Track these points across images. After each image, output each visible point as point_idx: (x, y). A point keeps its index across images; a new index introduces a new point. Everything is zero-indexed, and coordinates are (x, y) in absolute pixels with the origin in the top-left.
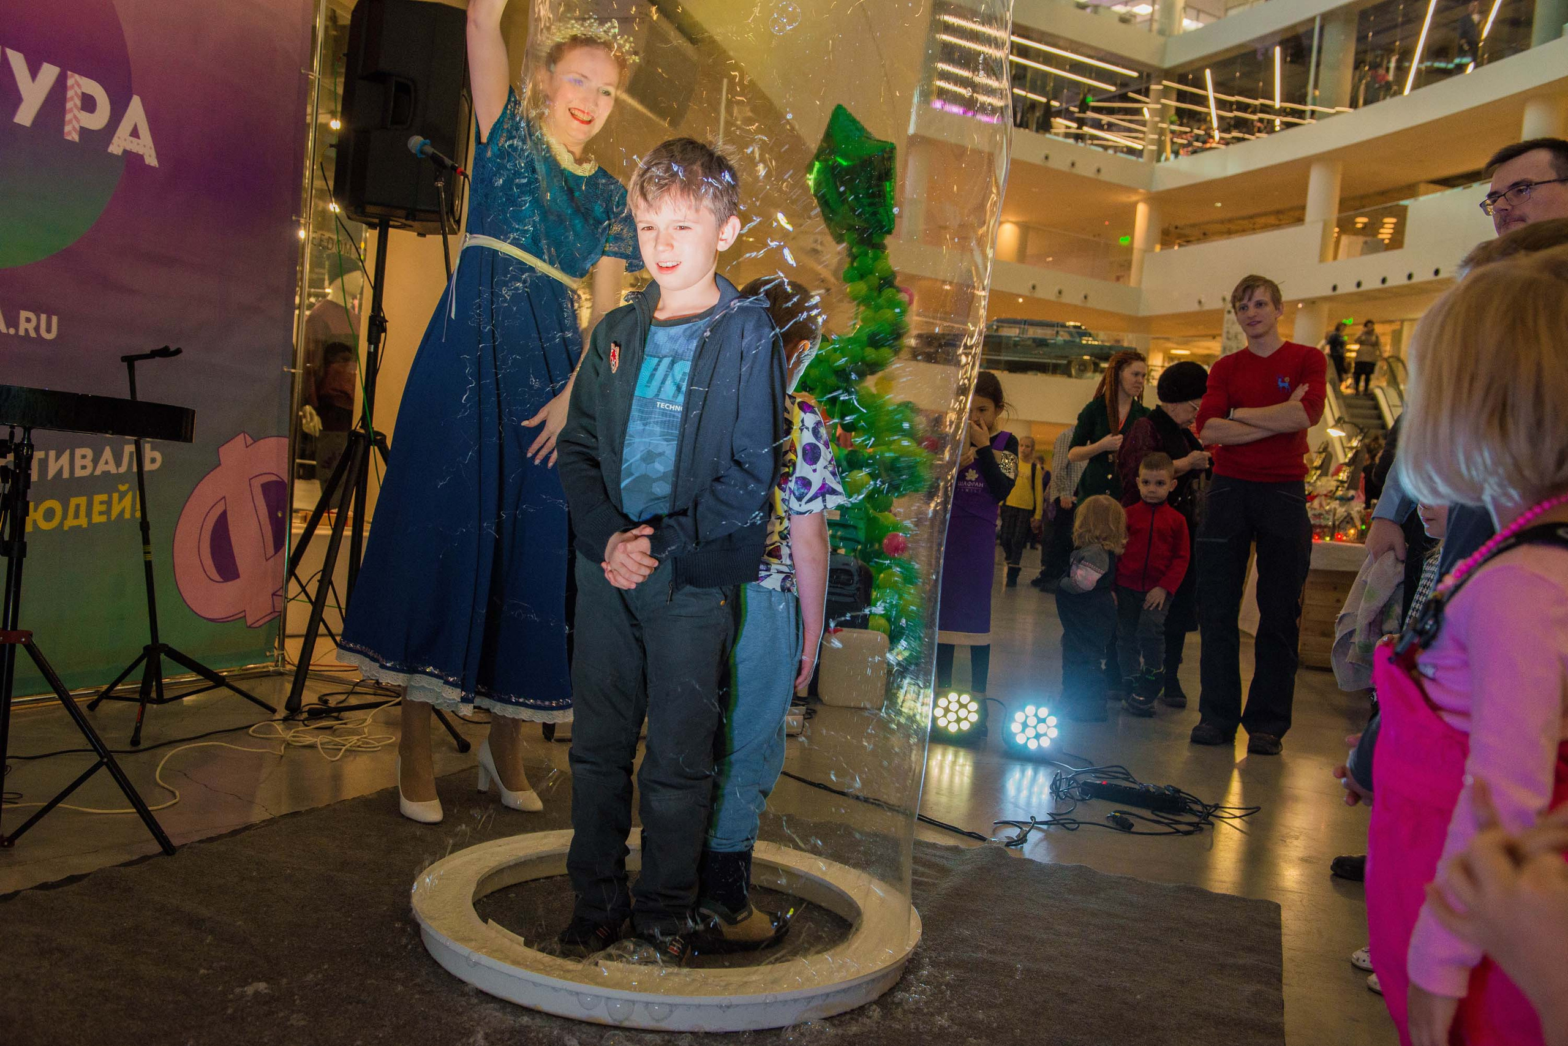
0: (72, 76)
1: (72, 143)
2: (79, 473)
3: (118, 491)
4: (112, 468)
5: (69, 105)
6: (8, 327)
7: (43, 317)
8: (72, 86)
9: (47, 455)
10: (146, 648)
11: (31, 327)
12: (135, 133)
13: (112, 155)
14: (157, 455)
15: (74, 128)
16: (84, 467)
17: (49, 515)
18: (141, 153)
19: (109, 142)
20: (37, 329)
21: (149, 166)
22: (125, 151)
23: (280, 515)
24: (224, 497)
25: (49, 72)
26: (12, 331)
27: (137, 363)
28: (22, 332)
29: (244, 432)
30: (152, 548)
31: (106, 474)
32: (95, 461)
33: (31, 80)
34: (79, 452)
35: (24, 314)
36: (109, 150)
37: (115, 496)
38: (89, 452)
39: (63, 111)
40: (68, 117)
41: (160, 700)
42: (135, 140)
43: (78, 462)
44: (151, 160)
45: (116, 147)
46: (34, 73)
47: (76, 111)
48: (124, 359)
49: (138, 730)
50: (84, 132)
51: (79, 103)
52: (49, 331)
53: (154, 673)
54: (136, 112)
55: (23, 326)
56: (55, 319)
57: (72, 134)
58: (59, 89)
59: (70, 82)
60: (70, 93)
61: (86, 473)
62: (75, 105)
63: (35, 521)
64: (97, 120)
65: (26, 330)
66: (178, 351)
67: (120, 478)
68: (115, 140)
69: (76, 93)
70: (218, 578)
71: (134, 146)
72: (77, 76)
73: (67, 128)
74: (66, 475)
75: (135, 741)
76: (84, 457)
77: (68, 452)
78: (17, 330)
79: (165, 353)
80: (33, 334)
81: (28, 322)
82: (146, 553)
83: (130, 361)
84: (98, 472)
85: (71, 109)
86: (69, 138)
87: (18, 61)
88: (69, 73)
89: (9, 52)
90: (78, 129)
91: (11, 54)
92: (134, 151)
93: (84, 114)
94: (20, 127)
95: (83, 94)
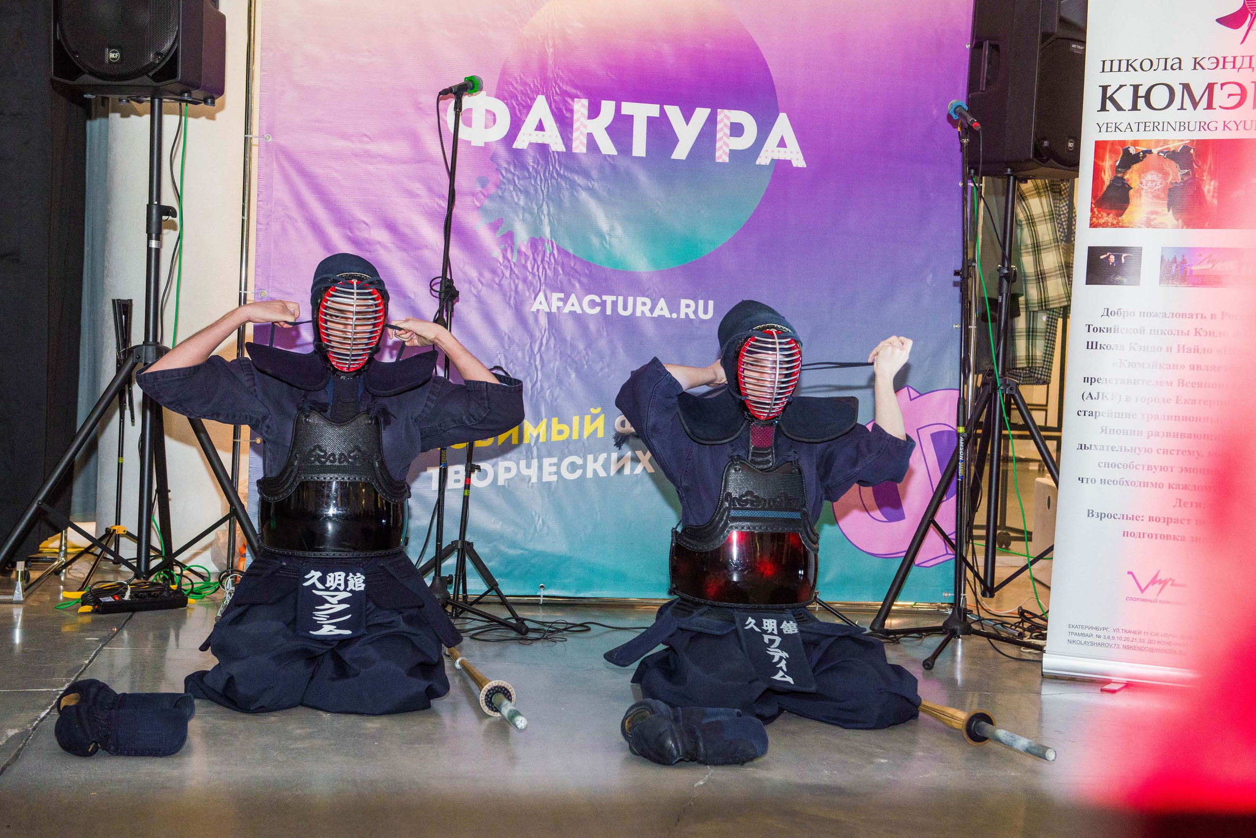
0: (721, 112)
1: (723, 164)
5: (718, 136)
6: (671, 312)
7: (701, 302)
8: (722, 120)
11: (690, 311)
12: (782, 145)
13: (760, 166)
18: (788, 158)
19: (757, 155)
20: (696, 312)
22: (773, 161)
25: (701, 114)
26: (675, 316)
28: (683, 316)
33: (685, 124)
35: (684, 302)
36: (757, 163)
39: (713, 141)
40: (718, 145)
42: (782, 149)
44: (799, 161)
45: (764, 159)
46: (687, 119)
47: (725, 139)
50: (733, 154)
51: (728, 132)
52: (706, 312)
54: (783, 126)
55: (684, 310)
56: (711, 304)
57: (722, 156)
59: (719, 118)
60: (719, 127)
62: (725, 134)
65: (687, 314)
68: (763, 153)
71: (782, 155)
72: (726, 111)
73: (718, 154)
78: (678, 313)
80: (693, 317)
81: (687, 308)
85: (721, 138)
86: (720, 161)
87: (674, 113)
88: (719, 110)
89: (666, 107)
90: (728, 152)
91: (668, 108)
92: (782, 158)
93: (732, 139)
94: (678, 162)
95: (732, 124)
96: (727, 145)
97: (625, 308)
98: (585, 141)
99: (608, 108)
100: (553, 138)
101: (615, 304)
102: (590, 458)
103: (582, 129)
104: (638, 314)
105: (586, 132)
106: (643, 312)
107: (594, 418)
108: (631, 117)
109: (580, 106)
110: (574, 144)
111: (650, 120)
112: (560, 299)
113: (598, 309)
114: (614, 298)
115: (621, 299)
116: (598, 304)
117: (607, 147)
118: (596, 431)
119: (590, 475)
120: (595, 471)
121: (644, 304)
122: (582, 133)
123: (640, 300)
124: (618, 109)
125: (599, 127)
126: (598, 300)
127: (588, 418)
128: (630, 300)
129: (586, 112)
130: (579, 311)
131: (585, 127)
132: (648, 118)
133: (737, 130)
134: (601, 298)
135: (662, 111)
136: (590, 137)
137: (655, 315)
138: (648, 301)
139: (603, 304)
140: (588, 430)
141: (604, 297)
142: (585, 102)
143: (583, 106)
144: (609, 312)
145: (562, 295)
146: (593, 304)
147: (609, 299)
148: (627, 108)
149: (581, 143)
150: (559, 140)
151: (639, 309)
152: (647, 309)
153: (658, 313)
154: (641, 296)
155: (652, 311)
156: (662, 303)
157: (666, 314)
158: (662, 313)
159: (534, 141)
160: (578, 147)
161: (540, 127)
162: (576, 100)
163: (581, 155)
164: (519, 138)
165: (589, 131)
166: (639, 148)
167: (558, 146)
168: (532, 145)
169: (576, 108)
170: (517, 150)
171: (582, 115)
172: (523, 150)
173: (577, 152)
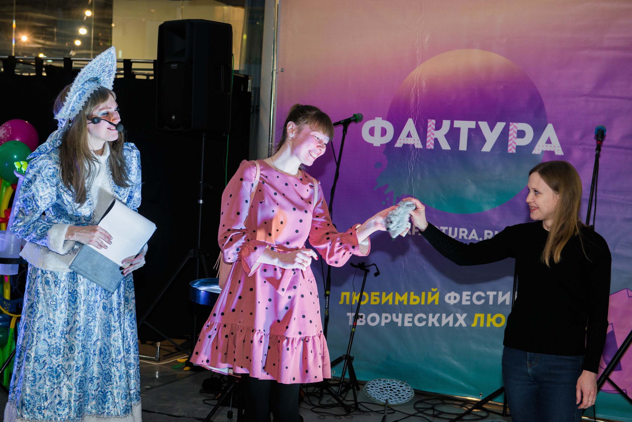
0: (512, 125)
1: (513, 154)
5: (510, 138)
6: (479, 237)
8: (512, 129)
9: (498, 293)
12: (549, 142)
13: (535, 154)
15: (513, 147)
17: (499, 320)
18: (552, 150)
19: (533, 148)
21: (558, 156)
22: (543, 151)
25: (500, 126)
29: (627, 289)
33: (490, 131)
35: (486, 232)
36: (533, 153)
39: (507, 141)
40: (510, 143)
42: (549, 145)
44: (559, 152)
45: (538, 150)
46: (492, 129)
47: (514, 140)
50: (518, 148)
51: (516, 135)
54: (550, 131)
57: (512, 149)
59: (511, 127)
62: (514, 137)
63: (491, 323)
68: (537, 147)
69: (514, 131)
71: (549, 148)
72: (515, 124)
73: (509, 148)
74: (508, 303)
78: (483, 237)
81: (488, 235)
85: (512, 139)
86: (511, 152)
87: (484, 126)
88: (511, 123)
89: (480, 123)
90: (515, 146)
92: (549, 150)
93: (518, 139)
94: (486, 153)
95: (518, 131)
96: (515, 143)
97: (453, 234)
98: (433, 142)
99: (446, 124)
100: (415, 141)
102: (431, 315)
103: (432, 136)
104: (460, 237)
105: (433, 137)
106: (463, 237)
107: (433, 294)
108: (459, 129)
109: (432, 123)
110: (428, 144)
111: (470, 130)
115: (450, 228)
117: (445, 146)
118: (434, 301)
119: (430, 325)
120: (433, 323)
121: (464, 232)
122: (432, 138)
123: (461, 230)
124: (452, 124)
125: (441, 134)
127: (430, 294)
128: (456, 229)
129: (434, 127)
131: (433, 134)
132: (469, 129)
133: (521, 134)
135: (477, 125)
136: (436, 140)
138: (466, 230)
140: (430, 300)
142: (434, 121)
148: (457, 124)
150: (419, 142)
151: (461, 235)
152: (465, 235)
153: (471, 237)
154: (462, 227)
155: (468, 236)
156: (474, 232)
157: (476, 238)
158: (474, 237)
159: (405, 143)
160: (429, 146)
161: (409, 135)
162: (429, 120)
163: (431, 150)
164: (398, 141)
165: (435, 137)
166: (463, 146)
167: (419, 145)
168: (404, 145)
169: (429, 124)
170: (397, 148)
171: (432, 128)
172: (400, 148)
173: (429, 148)
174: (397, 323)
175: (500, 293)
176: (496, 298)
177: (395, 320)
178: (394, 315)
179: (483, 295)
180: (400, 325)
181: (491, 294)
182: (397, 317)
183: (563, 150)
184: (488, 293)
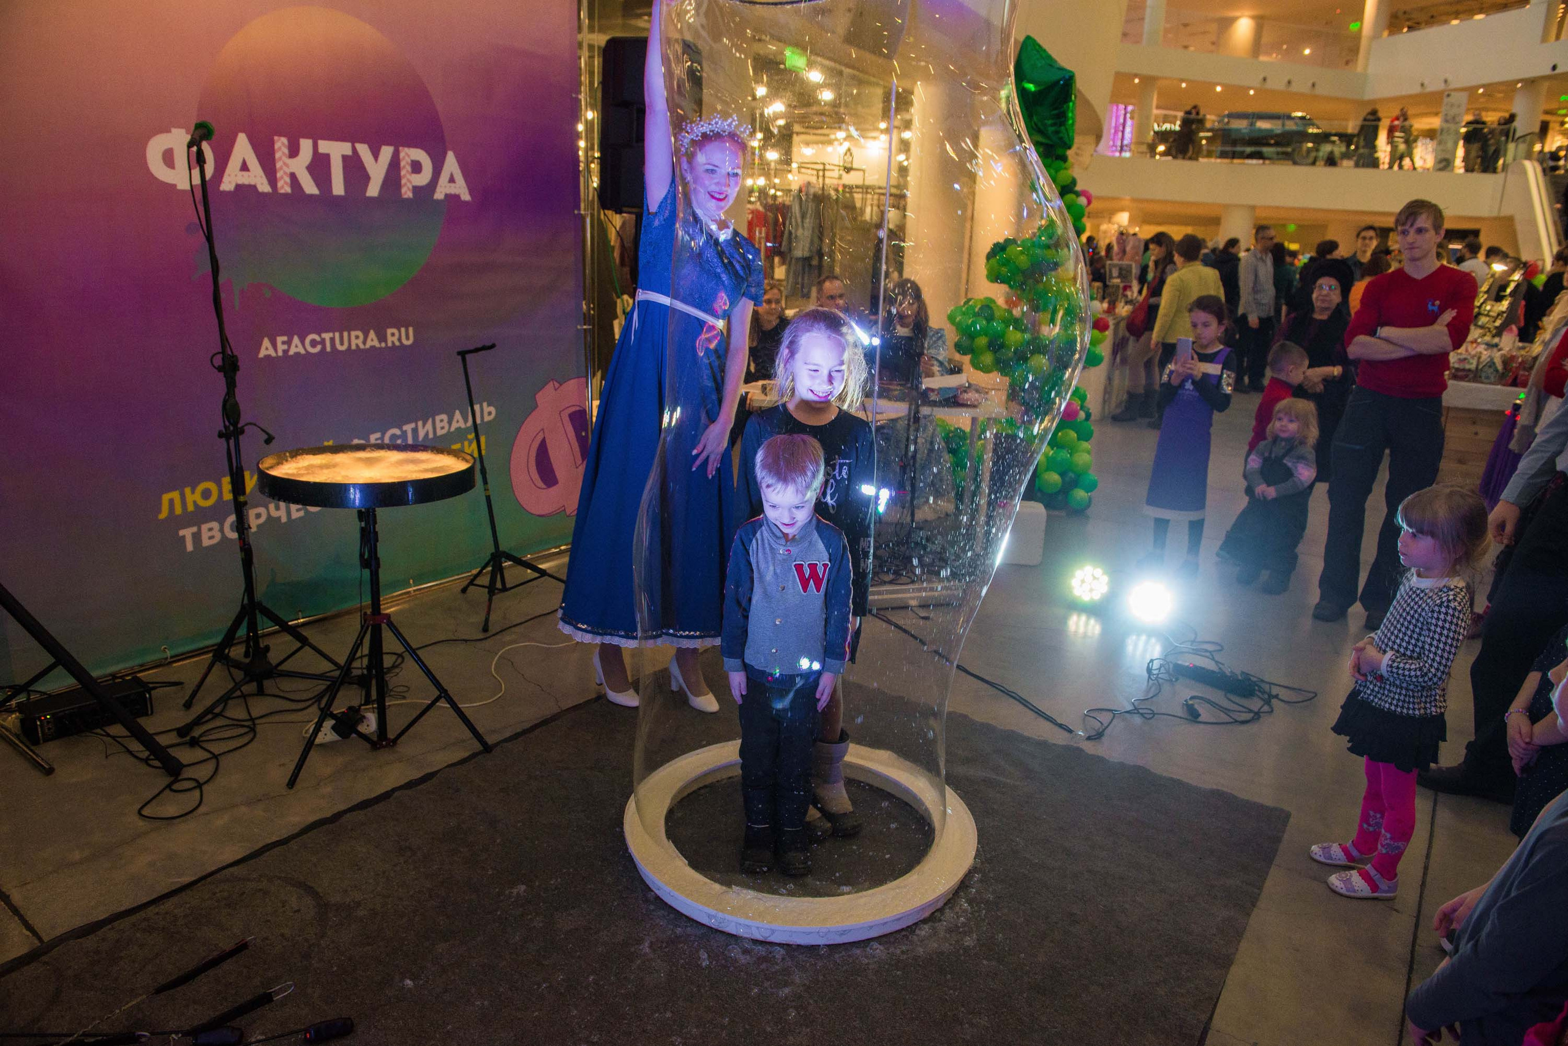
0: (403, 150)
1: (408, 199)
2: (440, 432)
3: (467, 439)
4: (462, 425)
5: (403, 173)
6: (380, 342)
7: (403, 330)
8: (404, 158)
9: (417, 426)
10: (492, 554)
11: (395, 339)
12: (452, 180)
13: (437, 200)
14: (492, 409)
15: (408, 189)
16: (442, 428)
18: (458, 193)
19: (434, 191)
20: (400, 339)
21: (465, 201)
22: (446, 195)
23: (584, 434)
24: (543, 429)
25: (387, 152)
26: (383, 345)
27: (468, 357)
28: (390, 344)
29: (553, 380)
30: (489, 486)
31: (458, 429)
32: (450, 423)
33: (374, 160)
34: (438, 418)
35: (389, 331)
36: (435, 198)
37: (466, 443)
38: (444, 417)
39: (398, 178)
40: (403, 181)
41: (504, 589)
42: (452, 184)
43: (438, 425)
44: (466, 196)
45: (439, 195)
46: (376, 157)
47: (408, 176)
48: (459, 353)
49: (487, 621)
50: (416, 189)
51: (409, 168)
52: (408, 338)
53: (498, 570)
54: (451, 163)
55: (390, 339)
56: (411, 330)
57: (407, 193)
58: (395, 165)
59: (402, 155)
60: (402, 164)
61: (444, 432)
62: (407, 171)
64: (423, 179)
65: (393, 342)
66: (493, 346)
67: (466, 431)
68: (438, 189)
69: (407, 162)
70: (544, 486)
71: (452, 190)
72: (406, 150)
73: (403, 190)
74: (431, 436)
75: (485, 629)
76: (442, 421)
77: (430, 421)
78: (386, 342)
79: (484, 348)
80: (397, 344)
81: (393, 336)
82: (486, 490)
83: (463, 354)
84: (453, 429)
85: (405, 175)
86: (406, 196)
87: (363, 150)
88: (401, 148)
89: (357, 146)
90: (411, 188)
91: (359, 146)
92: (453, 193)
93: (414, 176)
94: (372, 199)
95: (412, 161)
96: (409, 181)
97: (342, 344)
98: (288, 180)
99: (306, 145)
100: (256, 178)
101: (332, 340)
103: (285, 168)
104: (353, 347)
105: (288, 171)
106: (357, 345)
108: (327, 157)
109: (281, 144)
110: (280, 184)
111: (345, 158)
112: (284, 343)
113: (319, 348)
114: (331, 335)
115: (337, 335)
116: (319, 343)
117: (310, 187)
121: (357, 337)
122: (285, 173)
123: (353, 334)
124: (315, 146)
125: (300, 165)
126: (317, 338)
128: (345, 334)
129: (286, 151)
130: (303, 352)
131: (287, 166)
132: (343, 156)
133: (416, 167)
134: (320, 336)
135: (354, 150)
136: (293, 176)
137: (368, 346)
138: (360, 333)
139: (323, 342)
141: (324, 335)
142: (284, 140)
143: (283, 144)
144: (328, 349)
145: (285, 338)
146: (314, 343)
147: (327, 336)
148: (324, 146)
149: (286, 183)
150: (265, 181)
151: (354, 342)
152: (360, 342)
153: (369, 344)
154: (355, 330)
155: (364, 343)
156: (372, 334)
157: (376, 343)
158: (373, 344)
159: (240, 182)
160: (282, 187)
161: (244, 167)
162: (276, 138)
163: (286, 195)
164: (226, 179)
165: (292, 171)
166: (338, 188)
167: (264, 187)
168: (238, 187)
169: (277, 146)
170: (224, 192)
171: (283, 153)
172: (230, 192)
173: (282, 191)
174: (279, 518)
175: (420, 423)
176: (415, 431)
177: (274, 513)
178: (272, 506)
179: (397, 432)
180: (284, 519)
181: (408, 428)
182: (278, 508)
183: (471, 193)
184: (405, 428)
